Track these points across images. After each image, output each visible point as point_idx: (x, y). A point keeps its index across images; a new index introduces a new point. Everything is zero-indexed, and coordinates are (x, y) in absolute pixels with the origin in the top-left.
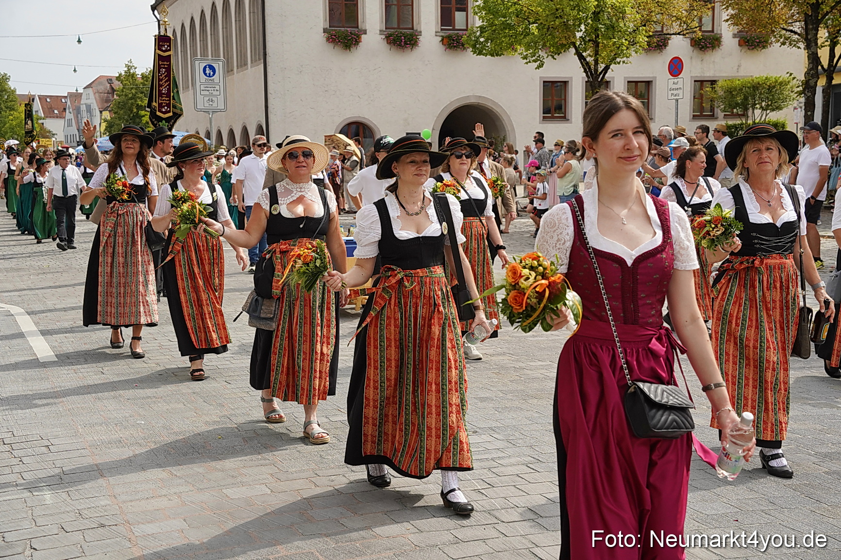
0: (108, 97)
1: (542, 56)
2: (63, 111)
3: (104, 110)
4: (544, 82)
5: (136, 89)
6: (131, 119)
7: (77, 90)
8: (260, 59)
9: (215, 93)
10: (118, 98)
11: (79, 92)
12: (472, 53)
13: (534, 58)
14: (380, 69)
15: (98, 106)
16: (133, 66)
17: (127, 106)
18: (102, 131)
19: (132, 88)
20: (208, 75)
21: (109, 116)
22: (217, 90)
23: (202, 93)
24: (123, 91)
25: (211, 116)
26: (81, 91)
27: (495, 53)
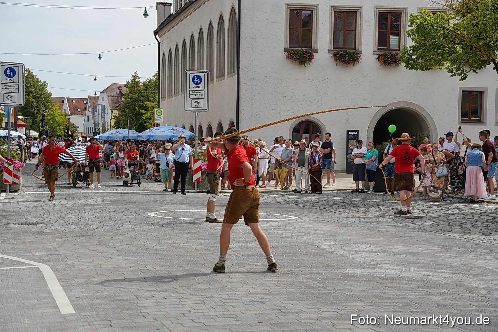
0: (117, 99)
1: (466, 70)
2: (84, 110)
3: (114, 110)
4: (463, 91)
5: (139, 94)
6: (134, 116)
7: (95, 94)
8: (234, 72)
9: (200, 97)
10: (125, 100)
11: (97, 95)
12: (406, 67)
13: (459, 72)
14: (327, 80)
15: (110, 106)
16: (138, 76)
17: (131, 106)
18: (112, 125)
19: (136, 93)
20: (196, 83)
21: (117, 114)
22: (202, 95)
23: (191, 96)
24: (129, 95)
25: (196, 114)
26: (98, 95)
27: (425, 68)
